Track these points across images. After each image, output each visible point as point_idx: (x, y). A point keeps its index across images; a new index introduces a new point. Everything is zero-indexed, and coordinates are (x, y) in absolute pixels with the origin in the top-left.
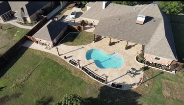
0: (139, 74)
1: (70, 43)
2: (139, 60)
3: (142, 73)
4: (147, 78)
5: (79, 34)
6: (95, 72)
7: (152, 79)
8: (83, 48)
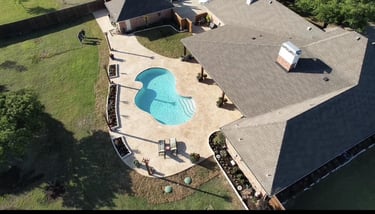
0: (181, 161)
1: (146, 40)
2: (214, 140)
3: (188, 164)
4: (186, 180)
5: (177, 35)
6: (121, 104)
7: (192, 191)
8: (152, 58)
